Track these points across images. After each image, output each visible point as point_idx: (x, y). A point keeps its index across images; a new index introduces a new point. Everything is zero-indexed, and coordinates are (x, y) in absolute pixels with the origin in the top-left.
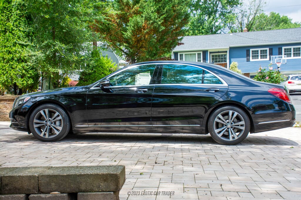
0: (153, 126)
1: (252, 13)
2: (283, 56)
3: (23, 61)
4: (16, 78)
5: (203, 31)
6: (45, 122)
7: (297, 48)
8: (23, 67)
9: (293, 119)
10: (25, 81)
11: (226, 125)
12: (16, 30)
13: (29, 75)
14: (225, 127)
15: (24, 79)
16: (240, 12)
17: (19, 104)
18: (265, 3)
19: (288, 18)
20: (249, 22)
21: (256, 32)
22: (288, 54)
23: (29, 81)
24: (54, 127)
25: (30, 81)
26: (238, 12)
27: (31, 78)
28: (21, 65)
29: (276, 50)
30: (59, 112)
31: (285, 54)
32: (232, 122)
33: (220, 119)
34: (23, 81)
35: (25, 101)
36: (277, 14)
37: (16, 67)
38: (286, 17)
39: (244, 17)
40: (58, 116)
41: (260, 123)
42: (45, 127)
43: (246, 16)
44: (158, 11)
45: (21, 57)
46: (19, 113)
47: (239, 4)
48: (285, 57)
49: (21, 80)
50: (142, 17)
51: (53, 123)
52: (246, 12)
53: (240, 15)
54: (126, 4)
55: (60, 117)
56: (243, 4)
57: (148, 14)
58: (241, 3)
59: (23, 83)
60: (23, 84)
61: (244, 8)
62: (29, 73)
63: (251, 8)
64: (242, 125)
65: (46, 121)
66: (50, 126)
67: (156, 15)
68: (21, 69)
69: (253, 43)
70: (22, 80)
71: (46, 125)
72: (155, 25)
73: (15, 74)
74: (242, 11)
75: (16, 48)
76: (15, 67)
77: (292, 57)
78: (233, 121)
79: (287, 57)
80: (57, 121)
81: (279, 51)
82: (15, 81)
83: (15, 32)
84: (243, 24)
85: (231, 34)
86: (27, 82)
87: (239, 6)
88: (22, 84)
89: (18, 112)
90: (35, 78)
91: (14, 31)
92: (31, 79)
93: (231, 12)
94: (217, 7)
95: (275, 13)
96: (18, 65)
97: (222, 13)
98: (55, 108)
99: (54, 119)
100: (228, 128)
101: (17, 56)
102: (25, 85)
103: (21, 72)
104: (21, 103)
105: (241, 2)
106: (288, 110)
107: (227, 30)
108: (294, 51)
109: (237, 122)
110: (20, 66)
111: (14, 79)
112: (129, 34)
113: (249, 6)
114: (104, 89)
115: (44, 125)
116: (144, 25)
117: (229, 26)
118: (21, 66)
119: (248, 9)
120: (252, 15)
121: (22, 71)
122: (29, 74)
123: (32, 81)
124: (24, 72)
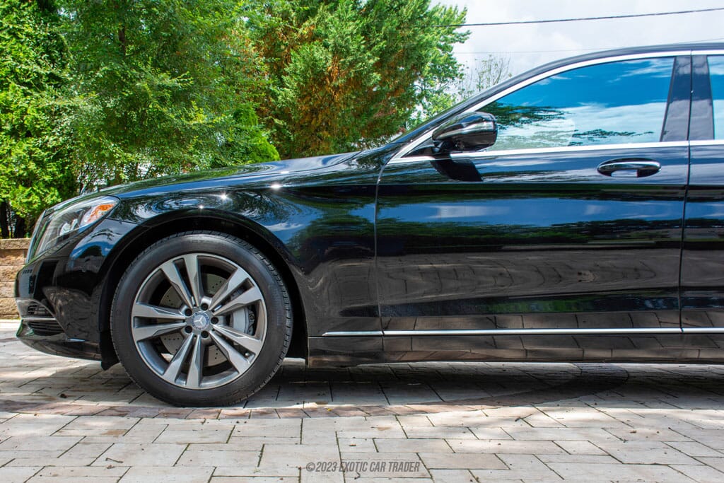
3: (29, 135)
4: (9, 185)
6: (182, 315)
8: (30, 153)
10: (38, 194)
12: (9, 40)
13: (47, 178)
15: (34, 191)
17: (62, 233)
23: (49, 196)
24: (223, 337)
25: (52, 196)
27: (54, 186)
28: (25, 146)
30: (251, 270)
34: (29, 195)
35: (87, 221)
37: (10, 152)
40: (244, 287)
42: (184, 338)
44: (366, 32)
45: (26, 122)
46: (59, 278)
49: (23, 192)
50: (326, 46)
51: (221, 319)
55: (254, 294)
57: (343, 38)
58: (462, 75)
59: (30, 200)
60: (30, 204)
62: (49, 170)
63: (481, 84)
65: (188, 312)
66: (205, 334)
67: (362, 41)
68: (25, 157)
70: (26, 193)
71: (189, 329)
72: (360, 67)
73: (6, 174)
75: (10, 93)
76: (5, 152)
80: (239, 309)
82: (6, 193)
83: (5, 45)
86: (41, 198)
88: (27, 203)
89: (57, 272)
90: (65, 188)
91: (4, 43)
92: (52, 189)
93: (441, 91)
96: (15, 145)
98: (233, 250)
99: (223, 303)
101: (10, 119)
102: (36, 206)
103: (23, 166)
104: (66, 229)
110: (20, 148)
111: (3, 188)
112: (291, 94)
114: (451, 161)
115: (178, 331)
116: (330, 68)
118: (25, 148)
121: (26, 164)
122: (47, 174)
123: (58, 197)
124: (32, 166)
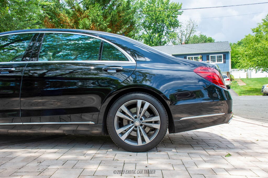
0: (24, 123)
1: (188, 32)
2: (210, 61)
5: (153, 44)
7: (219, 56)
9: (230, 112)
11: (133, 122)
14: (132, 125)
16: (180, 32)
18: (197, 26)
19: (212, 39)
20: (186, 39)
21: (191, 45)
22: (213, 60)
26: (179, 32)
29: (205, 57)
31: (211, 60)
32: (142, 118)
33: (123, 113)
36: (204, 36)
38: (211, 38)
39: (183, 35)
41: (182, 119)
43: (184, 35)
47: (179, 26)
48: (211, 62)
52: (184, 32)
53: (180, 34)
54: (78, 10)
56: (182, 26)
57: (94, 17)
61: (182, 29)
64: (156, 122)
67: (102, 18)
69: (189, 52)
72: (101, 26)
74: (181, 31)
77: (216, 63)
78: (144, 116)
79: (213, 62)
81: (207, 58)
84: (182, 40)
85: (174, 46)
87: (179, 27)
93: (173, 31)
94: (164, 28)
95: (203, 35)
97: (168, 32)
100: (136, 127)
105: (180, 25)
106: (223, 99)
107: (170, 43)
108: (217, 58)
109: (150, 117)
113: (186, 28)
116: (91, 27)
117: (172, 41)
119: (185, 30)
120: (188, 34)
